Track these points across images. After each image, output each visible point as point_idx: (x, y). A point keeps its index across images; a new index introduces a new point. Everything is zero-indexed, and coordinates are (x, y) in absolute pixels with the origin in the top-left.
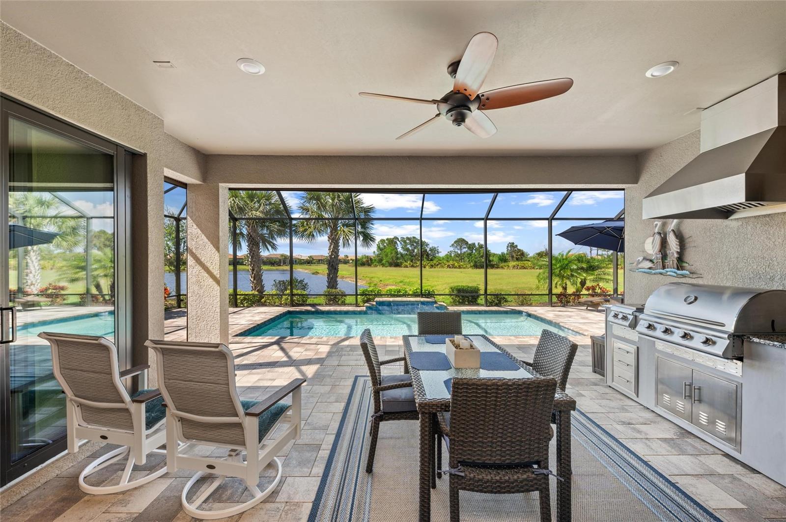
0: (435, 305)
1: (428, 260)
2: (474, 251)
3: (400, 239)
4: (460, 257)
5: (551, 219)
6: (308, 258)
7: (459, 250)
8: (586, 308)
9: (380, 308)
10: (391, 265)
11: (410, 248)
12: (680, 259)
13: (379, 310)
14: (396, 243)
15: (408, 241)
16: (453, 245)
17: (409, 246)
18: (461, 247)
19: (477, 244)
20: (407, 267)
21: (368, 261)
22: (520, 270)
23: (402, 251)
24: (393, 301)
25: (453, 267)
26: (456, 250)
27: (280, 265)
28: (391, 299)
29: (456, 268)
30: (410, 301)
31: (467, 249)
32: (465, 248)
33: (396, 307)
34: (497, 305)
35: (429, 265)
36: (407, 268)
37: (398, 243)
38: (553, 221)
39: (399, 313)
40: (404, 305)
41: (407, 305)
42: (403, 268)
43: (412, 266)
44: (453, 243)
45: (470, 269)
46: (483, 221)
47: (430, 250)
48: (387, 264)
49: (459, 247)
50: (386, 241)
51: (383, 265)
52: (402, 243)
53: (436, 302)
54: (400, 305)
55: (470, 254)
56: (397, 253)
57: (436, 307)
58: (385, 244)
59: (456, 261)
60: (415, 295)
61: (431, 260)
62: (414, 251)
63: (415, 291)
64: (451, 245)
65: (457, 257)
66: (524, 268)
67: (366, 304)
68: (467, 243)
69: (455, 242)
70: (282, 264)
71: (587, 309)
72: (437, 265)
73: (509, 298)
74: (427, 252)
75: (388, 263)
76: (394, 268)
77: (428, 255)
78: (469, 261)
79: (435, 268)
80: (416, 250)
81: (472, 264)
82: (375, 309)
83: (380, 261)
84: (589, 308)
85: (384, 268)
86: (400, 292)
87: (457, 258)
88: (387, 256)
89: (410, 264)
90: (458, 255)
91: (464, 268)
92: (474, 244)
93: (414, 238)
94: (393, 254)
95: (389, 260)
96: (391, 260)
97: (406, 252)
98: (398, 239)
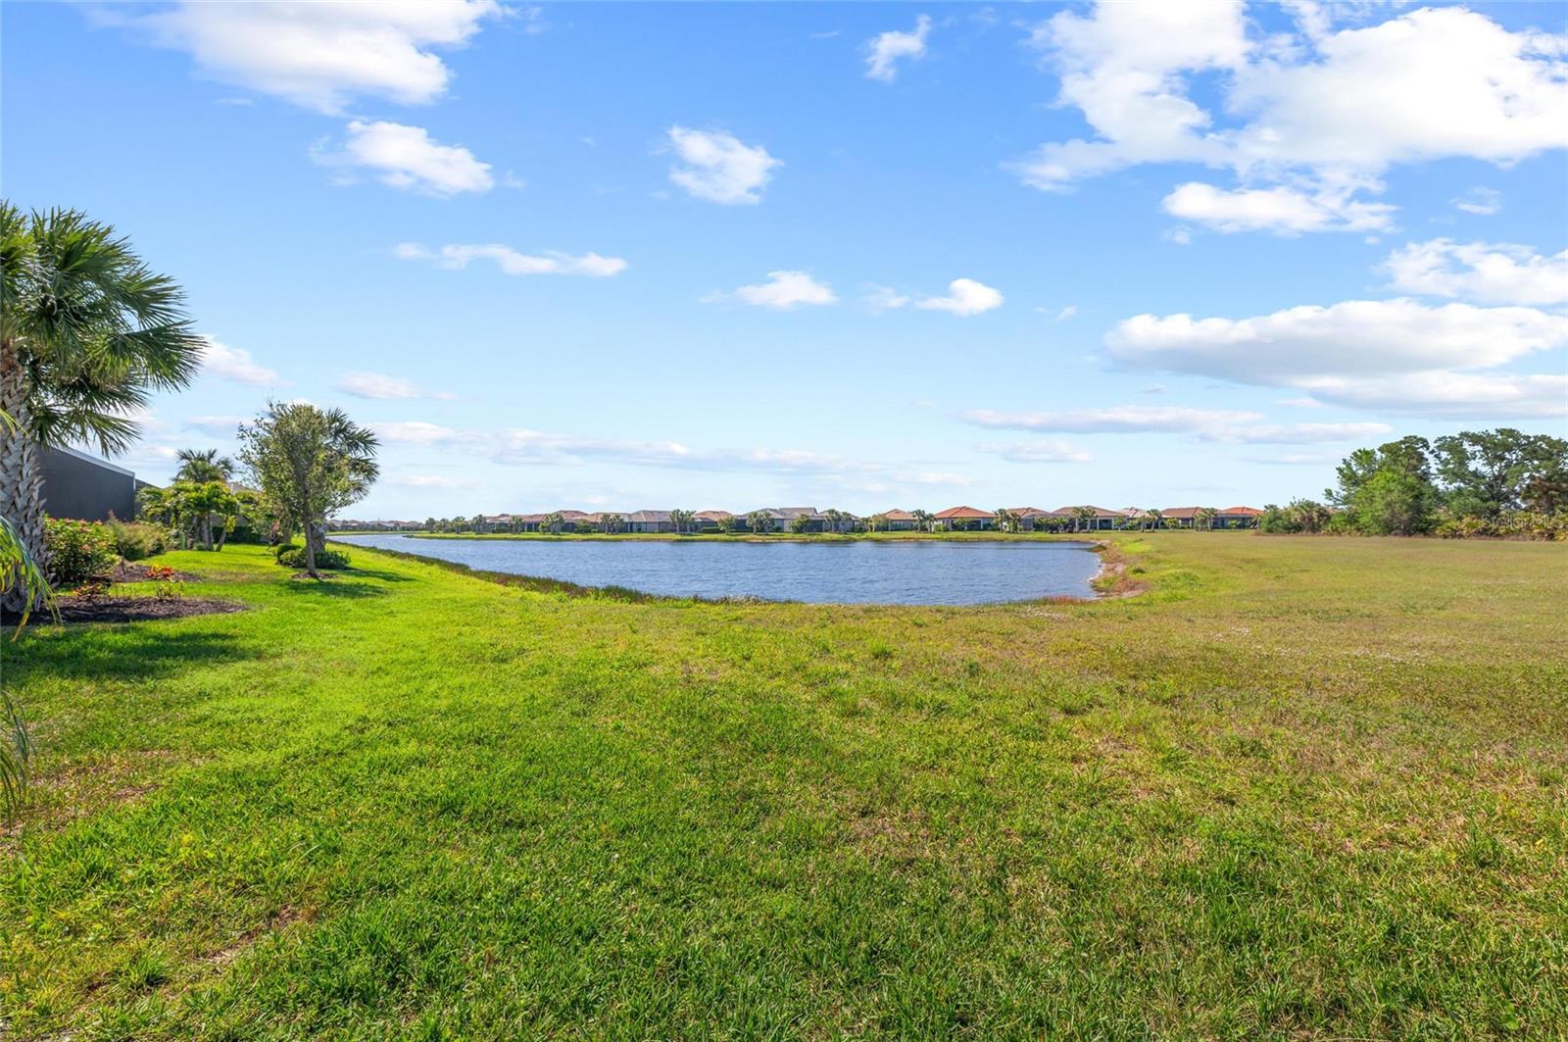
3: (1434, 443)
6: (1147, 515)
10: (1388, 528)
11: (1486, 471)
14: (1419, 456)
15: (1470, 450)
17: (1478, 465)
20: (1461, 536)
21: (1311, 519)
23: (1443, 484)
27: (1071, 532)
36: (1456, 541)
37: (1427, 455)
42: (1441, 539)
43: (1484, 533)
48: (1375, 528)
50: (1379, 455)
52: (1444, 455)
56: (1419, 490)
58: (1373, 464)
62: (1501, 480)
70: (1076, 529)
75: (1381, 523)
76: (1405, 539)
83: (1352, 519)
85: (1366, 540)
89: (1472, 526)
93: (1501, 432)
94: (1394, 496)
95: (1380, 513)
96: (1386, 515)
97: (1462, 485)
98: (1425, 443)
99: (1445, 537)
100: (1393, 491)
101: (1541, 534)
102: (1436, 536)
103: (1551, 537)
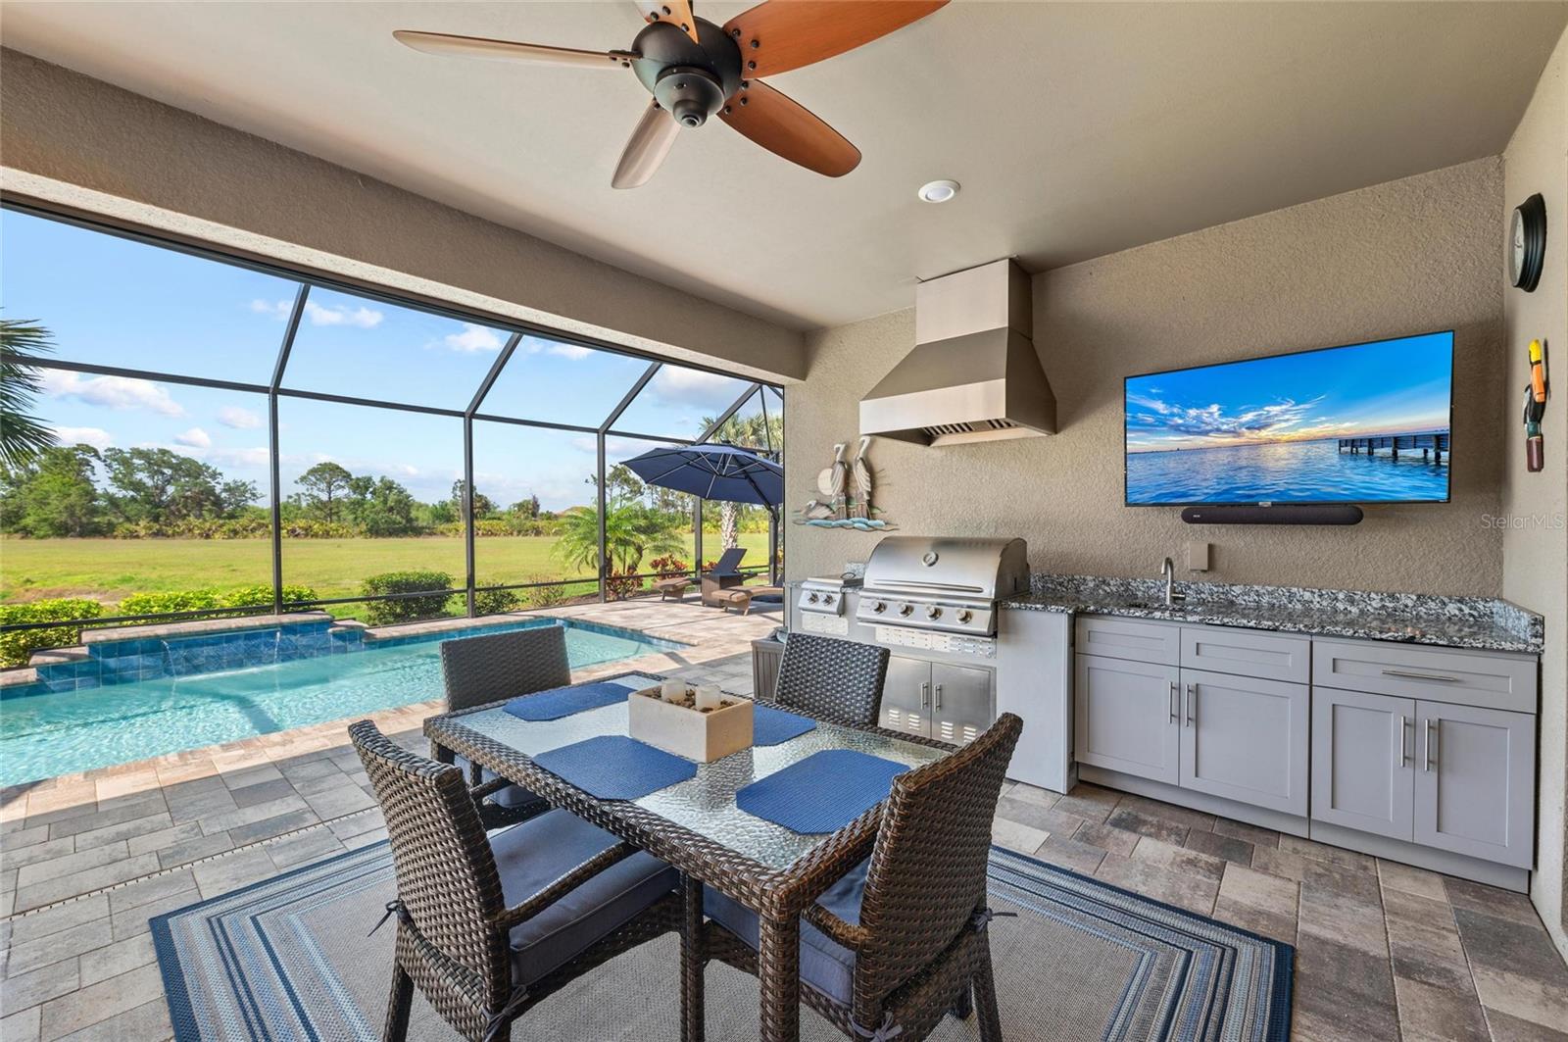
0: (330, 630)
1: (219, 517)
2: (369, 496)
3: (102, 453)
4: (329, 510)
5: (604, 432)
7: (323, 490)
8: (661, 598)
9: (112, 662)
10: (62, 531)
11: (149, 483)
12: (871, 504)
13: (107, 670)
14: (88, 463)
15: (136, 461)
16: (303, 479)
17: (142, 476)
18: (329, 485)
19: (376, 480)
20: (137, 537)
22: (484, 538)
23: (113, 490)
24: (169, 637)
25: (306, 535)
26: (315, 492)
28: (162, 630)
29: (316, 535)
30: (239, 629)
31: (346, 491)
32: (343, 487)
33: (183, 652)
34: (492, 612)
35: (225, 528)
36: (135, 541)
37: (94, 462)
38: (606, 436)
39: (197, 669)
40: (216, 643)
41: (229, 640)
42: (119, 541)
43: (158, 534)
44: (304, 473)
45: (359, 540)
46: (462, 419)
47: (225, 490)
48: (45, 529)
49: (323, 486)
51: (27, 533)
52: (115, 465)
53: (330, 623)
54: (202, 646)
55: (360, 503)
56: (91, 495)
57: (335, 635)
58: (35, 467)
59: (316, 518)
60: (248, 608)
61: (232, 516)
62: (163, 491)
63: (249, 599)
64: (297, 478)
65: (318, 508)
66: (492, 534)
67: (36, 659)
68: (347, 476)
69: (313, 472)
71: (663, 599)
72: (253, 530)
73: (518, 593)
74: (214, 495)
75: (51, 524)
76: (79, 541)
77: (218, 503)
78: (356, 518)
79: (245, 537)
80: (171, 489)
81: (364, 527)
82: (85, 669)
83: (11, 518)
84: (666, 598)
85: (31, 542)
86: (185, 606)
87: (318, 513)
88: (43, 502)
89: (145, 528)
90: (320, 505)
91: (341, 536)
92: (370, 479)
93: (163, 452)
94: (73, 499)
95: (55, 515)
96: (64, 517)
97: (132, 493)
98: (96, 454)
99: (125, 537)
100: (69, 495)
101: (201, 535)
102: (115, 537)
103: (208, 537)
